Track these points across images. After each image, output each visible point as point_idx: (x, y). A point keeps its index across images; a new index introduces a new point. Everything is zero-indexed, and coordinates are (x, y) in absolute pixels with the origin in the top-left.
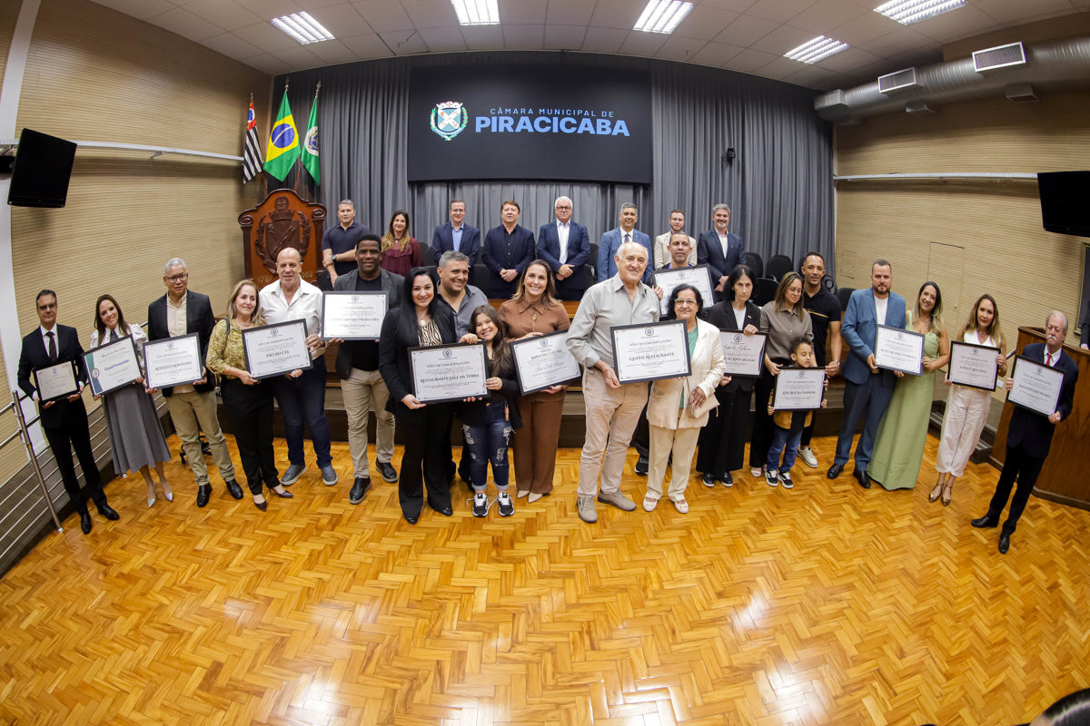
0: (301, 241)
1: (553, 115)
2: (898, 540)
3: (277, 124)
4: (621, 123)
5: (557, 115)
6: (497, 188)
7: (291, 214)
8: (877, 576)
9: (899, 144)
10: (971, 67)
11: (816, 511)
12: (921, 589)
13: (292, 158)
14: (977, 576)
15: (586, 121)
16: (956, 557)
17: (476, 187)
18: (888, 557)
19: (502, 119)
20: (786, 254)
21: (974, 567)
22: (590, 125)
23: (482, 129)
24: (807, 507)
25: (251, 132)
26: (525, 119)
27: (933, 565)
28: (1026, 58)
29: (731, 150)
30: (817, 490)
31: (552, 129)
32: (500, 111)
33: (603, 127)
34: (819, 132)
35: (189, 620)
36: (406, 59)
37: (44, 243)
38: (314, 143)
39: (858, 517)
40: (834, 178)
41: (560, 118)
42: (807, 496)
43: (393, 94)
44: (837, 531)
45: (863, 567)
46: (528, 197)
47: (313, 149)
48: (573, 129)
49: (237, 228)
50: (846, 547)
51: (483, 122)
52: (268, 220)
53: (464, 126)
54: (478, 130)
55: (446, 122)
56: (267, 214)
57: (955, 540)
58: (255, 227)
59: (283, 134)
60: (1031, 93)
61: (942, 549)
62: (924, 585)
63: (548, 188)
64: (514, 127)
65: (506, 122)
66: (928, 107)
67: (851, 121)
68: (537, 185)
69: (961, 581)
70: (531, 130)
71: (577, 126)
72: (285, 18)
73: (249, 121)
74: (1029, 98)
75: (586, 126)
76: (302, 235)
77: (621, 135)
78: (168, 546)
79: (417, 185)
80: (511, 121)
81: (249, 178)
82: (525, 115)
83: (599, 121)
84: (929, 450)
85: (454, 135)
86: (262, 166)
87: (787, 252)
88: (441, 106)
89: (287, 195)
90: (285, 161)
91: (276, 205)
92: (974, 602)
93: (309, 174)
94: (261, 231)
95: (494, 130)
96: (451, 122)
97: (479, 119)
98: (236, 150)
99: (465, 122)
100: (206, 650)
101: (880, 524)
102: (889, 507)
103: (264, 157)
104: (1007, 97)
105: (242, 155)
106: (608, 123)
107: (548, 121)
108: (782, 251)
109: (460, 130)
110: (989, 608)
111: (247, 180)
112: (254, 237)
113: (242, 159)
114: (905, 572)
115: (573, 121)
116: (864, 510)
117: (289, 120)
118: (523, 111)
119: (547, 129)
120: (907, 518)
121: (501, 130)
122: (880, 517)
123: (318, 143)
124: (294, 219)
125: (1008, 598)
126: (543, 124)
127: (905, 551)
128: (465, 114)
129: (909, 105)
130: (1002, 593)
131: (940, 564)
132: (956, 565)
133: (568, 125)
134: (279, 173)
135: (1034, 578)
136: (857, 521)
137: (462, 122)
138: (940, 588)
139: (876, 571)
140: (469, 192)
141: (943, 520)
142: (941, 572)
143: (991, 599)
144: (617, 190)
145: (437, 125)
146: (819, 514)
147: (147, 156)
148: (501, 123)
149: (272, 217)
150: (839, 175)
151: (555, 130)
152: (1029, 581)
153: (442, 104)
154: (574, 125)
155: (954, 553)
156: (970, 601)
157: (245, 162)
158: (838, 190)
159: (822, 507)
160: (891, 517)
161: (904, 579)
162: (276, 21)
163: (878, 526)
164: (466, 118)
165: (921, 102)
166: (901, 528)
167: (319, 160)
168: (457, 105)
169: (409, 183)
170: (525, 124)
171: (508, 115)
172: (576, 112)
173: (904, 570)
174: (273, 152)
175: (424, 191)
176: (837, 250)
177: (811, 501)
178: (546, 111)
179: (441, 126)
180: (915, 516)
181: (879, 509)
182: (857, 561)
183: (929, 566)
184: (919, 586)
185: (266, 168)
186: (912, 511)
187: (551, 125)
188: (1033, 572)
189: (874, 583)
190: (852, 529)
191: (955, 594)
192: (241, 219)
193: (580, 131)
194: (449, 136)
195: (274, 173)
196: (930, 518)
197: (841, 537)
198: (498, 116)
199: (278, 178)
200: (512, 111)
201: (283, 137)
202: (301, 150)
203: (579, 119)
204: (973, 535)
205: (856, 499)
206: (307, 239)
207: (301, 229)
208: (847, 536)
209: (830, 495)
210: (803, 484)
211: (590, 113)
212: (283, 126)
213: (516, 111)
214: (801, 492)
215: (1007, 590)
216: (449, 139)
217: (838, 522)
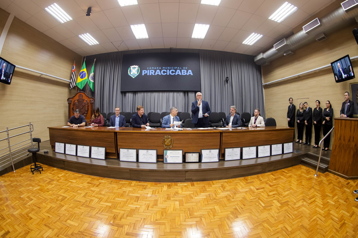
0: (86, 109)
1: (168, 69)
2: (298, 212)
3: (81, 71)
4: (190, 71)
5: (169, 69)
6: (149, 94)
7: (83, 100)
8: (290, 231)
9: (283, 68)
10: (303, 33)
11: (261, 205)
12: (310, 233)
13: (85, 82)
14: (333, 219)
15: (178, 71)
16: (323, 214)
17: (142, 94)
18: (294, 221)
19: (151, 71)
20: (248, 112)
21: (331, 216)
22: (179, 72)
23: (144, 74)
24: (257, 204)
25: (74, 73)
26: (158, 71)
27: (314, 220)
28: (320, 23)
29: (227, 78)
30: (262, 195)
31: (167, 74)
32: (150, 68)
33: (184, 72)
34: (256, 69)
35: (8, 216)
36: (122, 52)
37: (4, 95)
38: (92, 78)
39: (280, 205)
40: (263, 84)
41: (170, 70)
42: (257, 199)
43: (117, 62)
44: (271, 213)
45: (283, 228)
46: (159, 97)
47: (92, 80)
48: (174, 74)
49: (67, 103)
50: (275, 220)
51: (145, 72)
52: (76, 101)
53: (139, 73)
54: (143, 75)
55: (133, 72)
56: (76, 99)
57: (322, 206)
58: (72, 103)
59: (83, 74)
60: (324, 36)
61: (317, 212)
62: (311, 231)
63: (166, 93)
64: (155, 73)
65: (152, 72)
66: (291, 52)
67: (267, 63)
68: (162, 93)
69: (327, 224)
70: (160, 74)
71: (175, 72)
72: (82, 35)
73: (73, 69)
74: (324, 38)
75: (178, 72)
76: (86, 107)
77: (190, 75)
78: (14, 194)
79: (124, 93)
80: (154, 71)
81: (72, 88)
82: (158, 69)
83: (183, 71)
84: (305, 172)
85: (135, 76)
86: (76, 84)
87: (248, 111)
88: (132, 67)
89: (83, 94)
90: (83, 83)
91: (79, 97)
92: (333, 232)
93: (90, 88)
94: (74, 105)
95: (148, 74)
96: (135, 72)
97: (143, 71)
98: (69, 78)
99: (139, 72)
100: (8, 227)
101: (289, 206)
102: (293, 198)
103: (77, 82)
104: (316, 40)
105: (71, 80)
106: (186, 71)
107: (166, 71)
108: (247, 111)
109: (137, 74)
110: (340, 232)
111: (71, 88)
112: (72, 106)
113: (70, 81)
114: (303, 227)
115: (174, 71)
116: (283, 202)
117: (85, 70)
118: (158, 68)
119: (165, 74)
120: (301, 201)
121: (151, 74)
122: (289, 203)
123: (94, 78)
124: (84, 102)
125: (347, 225)
126: (164, 72)
127: (302, 217)
128: (139, 69)
129: (285, 53)
130: (344, 223)
131: (318, 219)
132: (324, 217)
133: (172, 72)
134: (81, 87)
135: (354, 212)
136: (280, 207)
137: (138, 72)
138: (318, 230)
139: (290, 229)
140: (140, 96)
141: (316, 199)
142: (319, 223)
143: (340, 228)
144: (189, 94)
145: (130, 73)
146: (263, 206)
147: (39, 75)
148: (150, 72)
149: (77, 101)
150: (264, 83)
151: (168, 74)
152: (353, 214)
153: (132, 66)
154: (174, 72)
155: (322, 212)
156: (332, 232)
157: (71, 82)
158: (264, 88)
159: (264, 203)
160: (294, 203)
161: (302, 230)
162: (80, 36)
163: (289, 207)
164: (139, 70)
165: (289, 50)
166: (299, 206)
167: (94, 83)
168: (137, 67)
169: (121, 92)
170: (158, 72)
171: (153, 69)
172: (175, 68)
173: (302, 225)
174: (79, 80)
175: (126, 95)
176: (266, 109)
177: (259, 201)
178: (165, 68)
179: (131, 73)
180: (304, 200)
181: (289, 200)
182: (280, 226)
183: (313, 221)
184: (309, 232)
185: (77, 85)
186: (302, 198)
187: (167, 72)
188: (354, 210)
189: (288, 235)
190: (278, 211)
191: (325, 231)
192: (68, 100)
193: (176, 74)
194: (134, 76)
195: (79, 87)
196: (310, 199)
197: (273, 215)
198: (149, 70)
199: (80, 88)
200: (154, 68)
201: (82, 75)
202: (88, 80)
203: (176, 70)
204: (328, 202)
205: (279, 197)
206: (88, 109)
207: (86, 105)
208: (276, 215)
209: (267, 197)
210: (256, 194)
211: (180, 68)
212: (83, 72)
213: (155, 68)
214: (254, 198)
215: (346, 222)
216: (134, 78)
217: (271, 209)
